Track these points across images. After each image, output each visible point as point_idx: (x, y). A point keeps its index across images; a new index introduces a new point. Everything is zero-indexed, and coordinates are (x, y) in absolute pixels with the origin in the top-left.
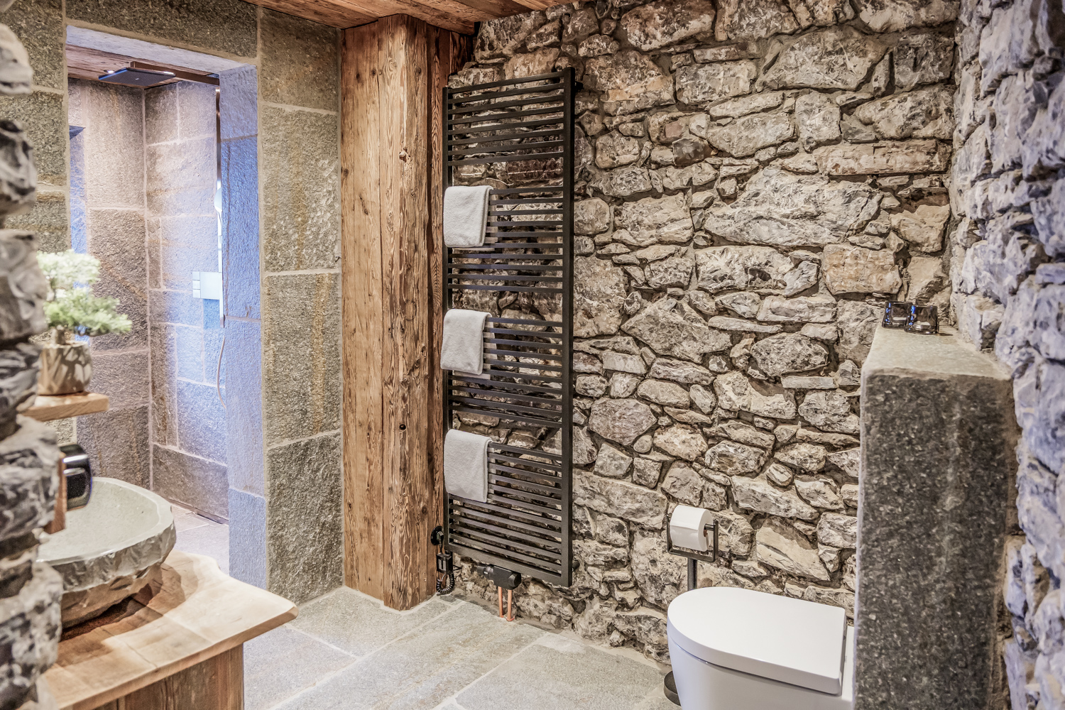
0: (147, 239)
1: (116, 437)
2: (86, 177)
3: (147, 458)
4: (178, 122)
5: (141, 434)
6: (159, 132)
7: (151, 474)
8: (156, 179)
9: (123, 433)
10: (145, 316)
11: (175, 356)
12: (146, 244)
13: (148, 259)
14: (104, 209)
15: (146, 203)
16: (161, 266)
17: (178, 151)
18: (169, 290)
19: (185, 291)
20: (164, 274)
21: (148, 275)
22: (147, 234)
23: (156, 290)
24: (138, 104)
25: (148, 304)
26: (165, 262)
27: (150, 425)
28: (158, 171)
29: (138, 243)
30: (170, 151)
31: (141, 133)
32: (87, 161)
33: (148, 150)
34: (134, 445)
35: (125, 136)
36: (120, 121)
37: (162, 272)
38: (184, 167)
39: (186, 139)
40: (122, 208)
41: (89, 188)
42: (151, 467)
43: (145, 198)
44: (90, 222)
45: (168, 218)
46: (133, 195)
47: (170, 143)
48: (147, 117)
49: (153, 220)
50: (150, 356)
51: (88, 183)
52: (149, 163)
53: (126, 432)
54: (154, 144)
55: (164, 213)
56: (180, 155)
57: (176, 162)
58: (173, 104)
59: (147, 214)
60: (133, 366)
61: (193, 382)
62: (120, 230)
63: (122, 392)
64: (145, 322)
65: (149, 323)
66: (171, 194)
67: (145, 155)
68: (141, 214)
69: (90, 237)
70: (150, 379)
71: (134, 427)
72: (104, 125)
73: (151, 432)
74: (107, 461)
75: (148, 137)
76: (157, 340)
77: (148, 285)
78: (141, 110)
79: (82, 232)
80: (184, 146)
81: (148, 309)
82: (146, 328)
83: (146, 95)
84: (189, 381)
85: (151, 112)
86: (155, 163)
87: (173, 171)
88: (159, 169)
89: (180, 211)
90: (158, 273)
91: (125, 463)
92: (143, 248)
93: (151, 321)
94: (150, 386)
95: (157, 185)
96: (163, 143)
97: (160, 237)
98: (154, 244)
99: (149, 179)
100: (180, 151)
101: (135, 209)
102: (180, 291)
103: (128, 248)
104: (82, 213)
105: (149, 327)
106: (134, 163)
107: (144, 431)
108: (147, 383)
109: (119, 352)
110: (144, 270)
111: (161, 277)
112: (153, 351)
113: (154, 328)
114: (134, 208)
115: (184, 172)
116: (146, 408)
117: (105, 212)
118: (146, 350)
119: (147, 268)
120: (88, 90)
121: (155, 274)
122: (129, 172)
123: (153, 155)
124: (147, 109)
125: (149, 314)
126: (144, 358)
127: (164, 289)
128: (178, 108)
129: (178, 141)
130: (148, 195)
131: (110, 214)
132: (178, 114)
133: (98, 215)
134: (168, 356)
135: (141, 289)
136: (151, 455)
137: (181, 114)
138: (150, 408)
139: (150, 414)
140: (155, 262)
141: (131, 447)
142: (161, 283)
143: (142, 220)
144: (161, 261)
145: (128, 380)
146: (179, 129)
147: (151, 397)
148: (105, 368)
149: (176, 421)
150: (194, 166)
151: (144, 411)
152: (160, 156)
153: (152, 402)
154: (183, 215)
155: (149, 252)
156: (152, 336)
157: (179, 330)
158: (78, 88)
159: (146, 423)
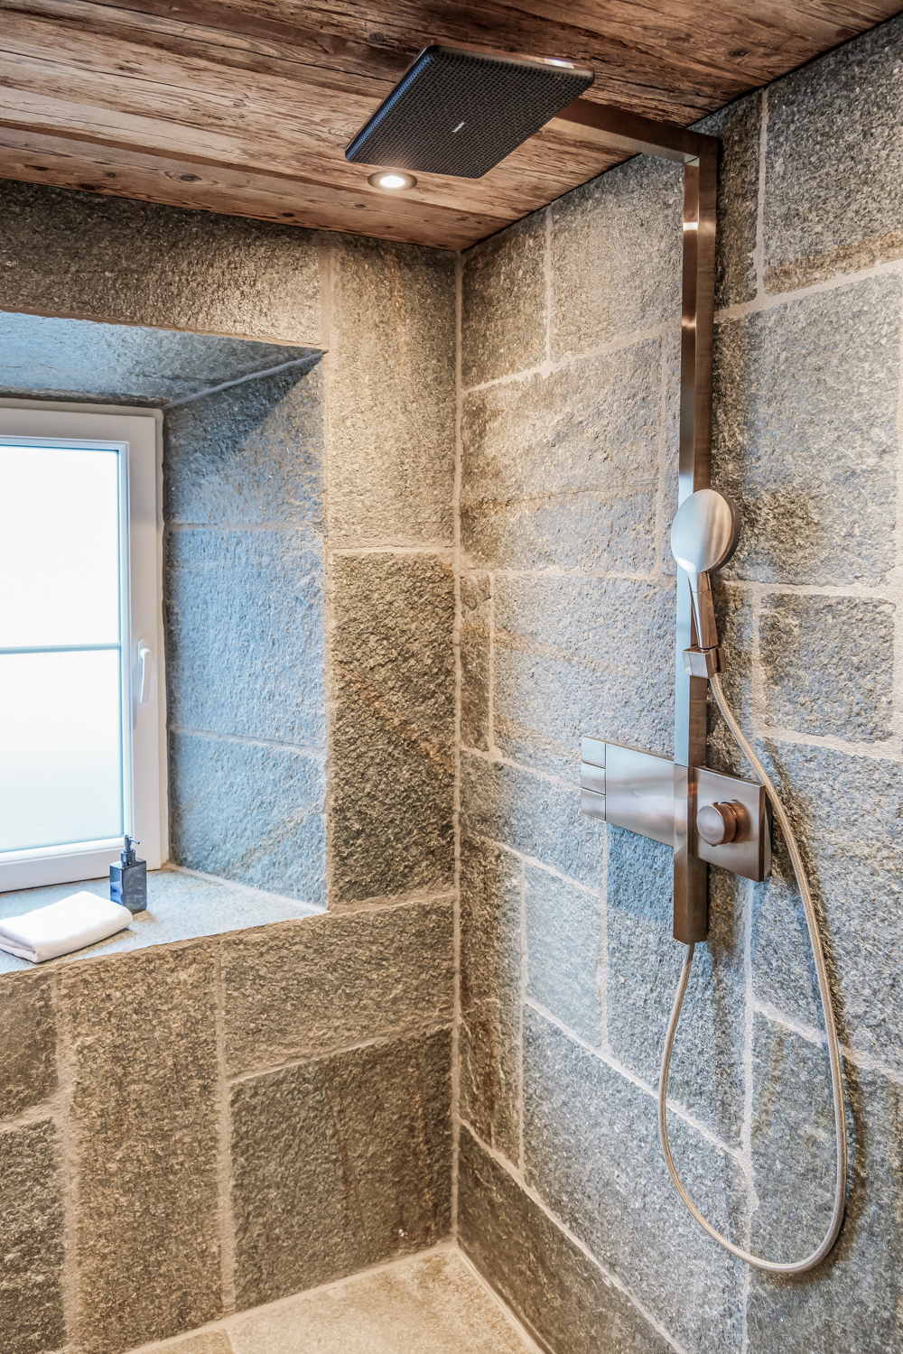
0: (459, 622)
1: (380, 1108)
2: (328, 476)
3: (446, 1155)
4: (548, 314)
5: (434, 1098)
6: (493, 353)
7: (455, 1190)
8: (483, 474)
9: (394, 1098)
10: (450, 811)
11: (520, 935)
12: (456, 637)
13: (459, 674)
14: (366, 551)
15: (458, 535)
16: (491, 694)
17: (545, 395)
18: (509, 761)
19: (554, 779)
20: (497, 717)
21: (458, 712)
22: (458, 610)
23: (478, 753)
24: (446, 289)
25: (458, 783)
26: (500, 689)
27: (455, 1073)
28: (490, 452)
29: (439, 634)
30: (524, 397)
31: (452, 361)
32: (329, 436)
33: (466, 402)
34: (419, 1124)
35: (416, 371)
36: (404, 333)
37: (492, 712)
38: (560, 438)
39: (569, 359)
40: (406, 549)
41: (334, 503)
42: (455, 1173)
43: (457, 523)
44: (332, 586)
45: (512, 574)
46: (429, 514)
47: (523, 376)
48: (465, 320)
49: (474, 578)
50: (457, 909)
51: (332, 490)
52: (467, 434)
53: (402, 1095)
54: (483, 386)
55: (501, 563)
56: (550, 406)
57: (539, 426)
58: (535, 270)
59: (460, 562)
60: (419, 934)
61: (572, 1035)
62: (400, 603)
63: (395, 1001)
64: (449, 826)
65: (457, 829)
66: (524, 510)
67: (459, 415)
68: (446, 562)
69: (333, 623)
70: (457, 964)
71: (420, 1081)
72: (369, 344)
73: (456, 1090)
74: (360, 1165)
75: (466, 369)
76: (477, 880)
77: (458, 737)
78: (452, 304)
79: (315, 611)
80: (564, 376)
81: (457, 795)
82: (451, 843)
83: (467, 266)
84: (559, 1024)
85: (476, 303)
86: (482, 434)
87: (529, 450)
88: (492, 447)
89: (548, 557)
90: (483, 714)
91: (397, 1170)
92: (449, 645)
93: (464, 827)
94: (457, 979)
95: (487, 488)
96: (505, 380)
97: (490, 621)
98: (476, 638)
99: (468, 474)
100: (551, 393)
101: (434, 550)
102: (541, 775)
103: (415, 647)
104: (315, 565)
105: (457, 839)
106: (434, 436)
107: (443, 1087)
108: (450, 974)
109: (392, 903)
110: (450, 700)
111: (490, 723)
112: (465, 901)
113: (467, 844)
114: (431, 548)
115: (560, 451)
116: (447, 1034)
117: (370, 560)
118: (449, 895)
119: (458, 694)
120: (335, 257)
121: (475, 712)
122: (423, 460)
123: (478, 414)
124: (466, 299)
125: (458, 808)
126: (446, 913)
127: (495, 755)
128: (549, 275)
129: (546, 369)
130: (465, 514)
131: (377, 564)
132: (549, 293)
133: (350, 567)
134: (502, 929)
135: (442, 745)
136: (455, 1146)
137: (558, 289)
138: (456, 1034)
139: (455, 1049)
140: (475, 683)
141: (412, 1129)
142: (490, 738)
143: (448, 577)
144: (492, 683)
145: (409, 969)
146: (550, 331)
147: (458, 1008)
148: (359, 944)
149: (520, 1103)
150: (590, 432)
151: (443, 1039)
152: (495, 414)
153: (460, 1020)
154: (554, 571)
155: (463, 657)
156: (465, 862)
157: (534, 877)
158: (313, 252)
159: (445, 1070)
